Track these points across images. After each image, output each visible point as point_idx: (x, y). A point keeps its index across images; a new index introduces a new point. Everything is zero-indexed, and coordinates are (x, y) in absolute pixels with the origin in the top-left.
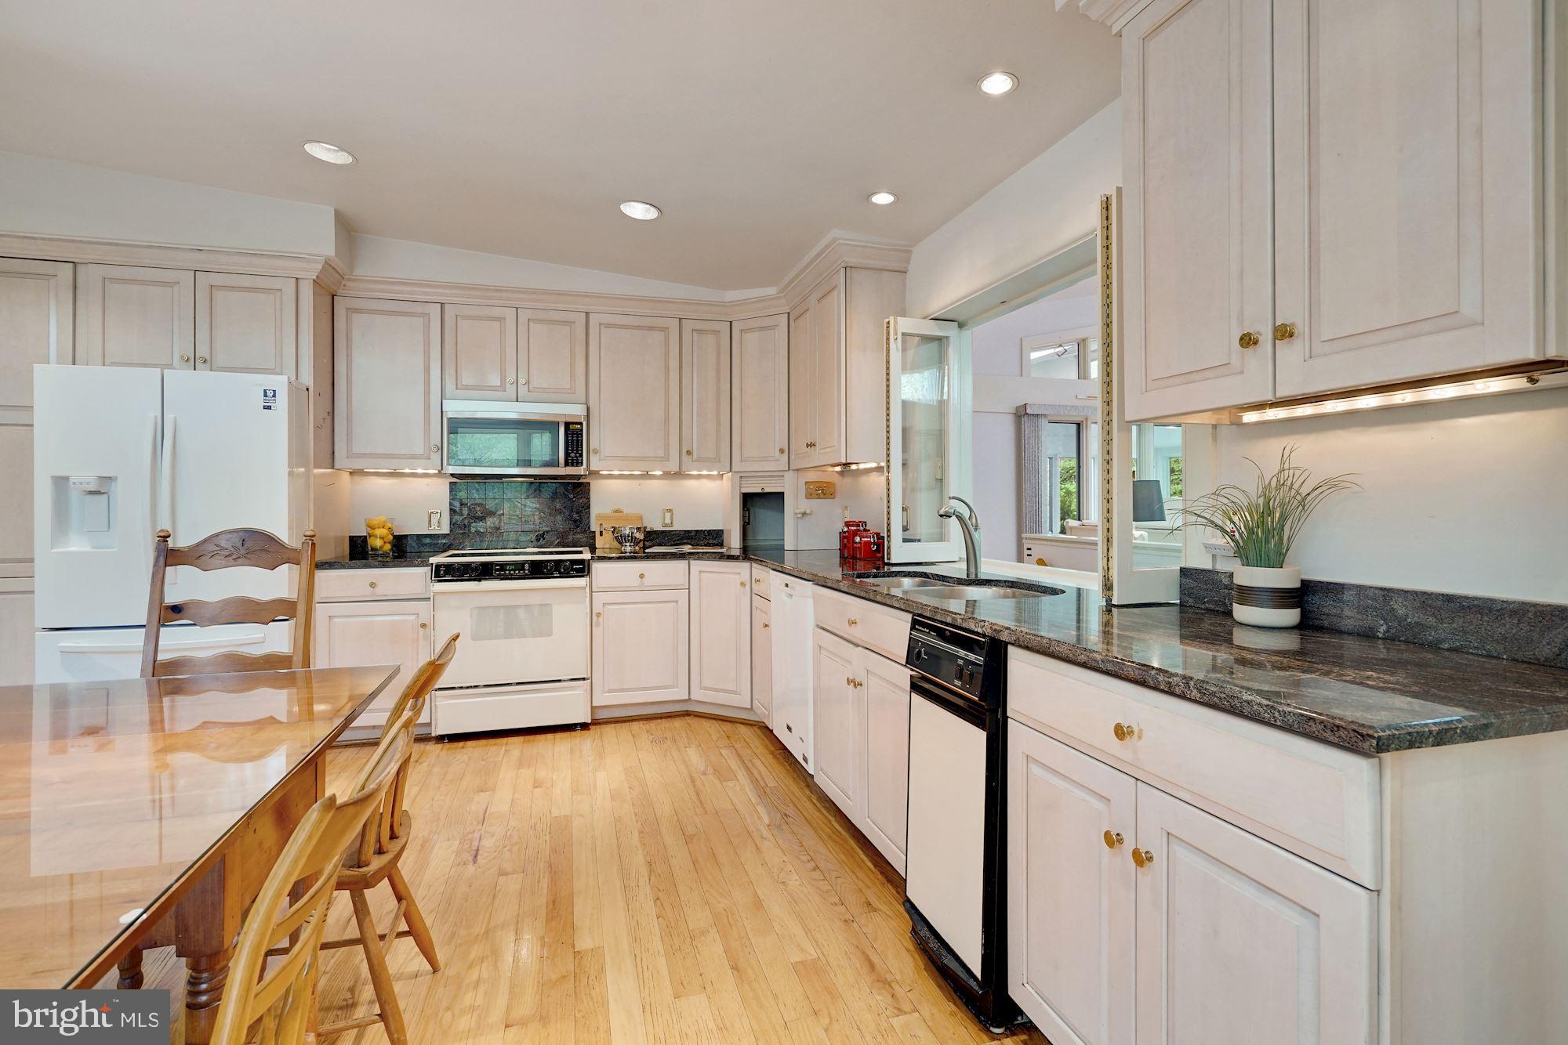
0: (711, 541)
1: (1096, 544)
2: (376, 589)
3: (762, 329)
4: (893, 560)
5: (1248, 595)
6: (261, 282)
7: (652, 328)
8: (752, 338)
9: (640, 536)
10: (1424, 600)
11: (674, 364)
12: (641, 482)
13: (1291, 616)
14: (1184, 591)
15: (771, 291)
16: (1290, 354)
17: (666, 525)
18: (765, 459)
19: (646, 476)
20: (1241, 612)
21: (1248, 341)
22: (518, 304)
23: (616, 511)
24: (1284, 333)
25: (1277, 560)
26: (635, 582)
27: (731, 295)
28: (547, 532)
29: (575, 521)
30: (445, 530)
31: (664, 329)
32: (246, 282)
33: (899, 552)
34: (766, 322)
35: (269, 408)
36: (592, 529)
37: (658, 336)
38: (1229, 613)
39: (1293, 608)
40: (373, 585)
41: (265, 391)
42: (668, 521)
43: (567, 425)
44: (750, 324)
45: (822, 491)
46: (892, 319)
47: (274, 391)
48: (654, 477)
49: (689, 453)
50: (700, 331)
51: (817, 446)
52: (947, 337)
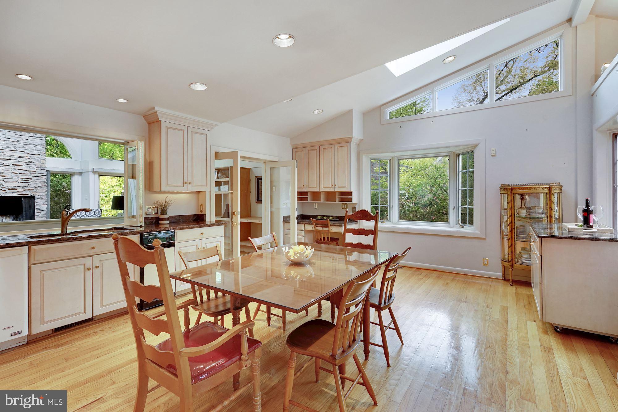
5: (163, 219)
16: (190, 186)
20: (162, 222)
21: (186, 183)
24: (190, 183)
38: (157, 223)
39: (168, 220)
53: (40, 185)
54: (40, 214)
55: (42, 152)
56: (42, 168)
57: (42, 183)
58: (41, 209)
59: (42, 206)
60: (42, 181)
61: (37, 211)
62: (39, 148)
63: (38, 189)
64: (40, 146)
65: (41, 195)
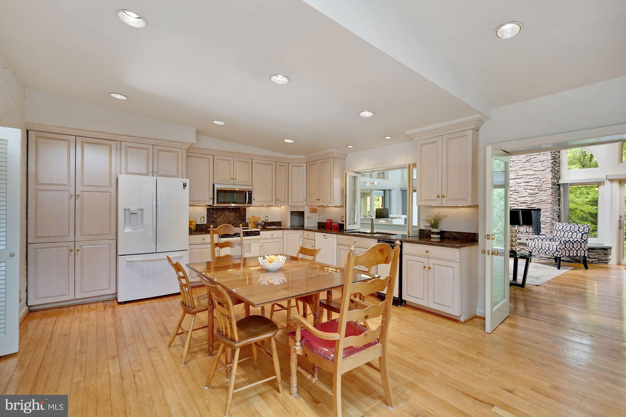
0: (278, 225)
1: (406, 226)
2: (204, 240)
3: (298, 166)
4: (347, 229)
5: (433, 233)
6: (172, 149)
7: (268, 164)
8: (295, 169)
9: (263, 224)
10: (457, 233)
11: (274, 175)
12: (260, 208)
13: (439, 236)
14: (420, 233)
15: (303, 157)
16: (444, 200)
17: (266, 220)
18: (299, 202)
19: (262, 206)
20: (432, 236)
21: (438, 197)
22: (233, 156)
23: (253, 216)
24: (443, 197)
25: (437, 228)
26: (270, 237)
27: (290, 156)
28: (235, 223)
29: (242, 219)
30: (205, 223)
31: (272, 165)
32: (167, 149)
33: (348, 227)
34: (300, 164)
35: (184, 188)
36: (247, 222)
37: (270, 166)
38: (430, 236)
39: (439, 235)
40: (203, 239)
41: (184, 183)
42: (267, 219)
43: (248, 192)
44: (295, 164)
45: (314, 211)
46: (347, 172)
47: (186, 184)
48: (264, 206)
49: (278, 200)
50: (280, 166)
51: (320, 200)
52: (357, 177)
53: (545, 198)
54: (545, 226)
55: (547, 167)
56: (547, 182)
57: (547, 196)
58: (545, 221)
59: (547, 218)
60: (547, 194)
61: (543, 223)
62: (545, 164)
63: (544, 202)
64: (546, 162)
65: (546, 208)
